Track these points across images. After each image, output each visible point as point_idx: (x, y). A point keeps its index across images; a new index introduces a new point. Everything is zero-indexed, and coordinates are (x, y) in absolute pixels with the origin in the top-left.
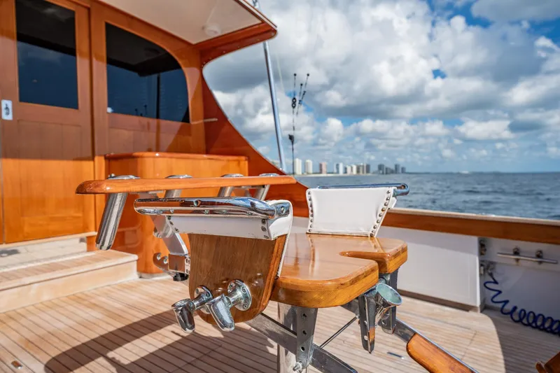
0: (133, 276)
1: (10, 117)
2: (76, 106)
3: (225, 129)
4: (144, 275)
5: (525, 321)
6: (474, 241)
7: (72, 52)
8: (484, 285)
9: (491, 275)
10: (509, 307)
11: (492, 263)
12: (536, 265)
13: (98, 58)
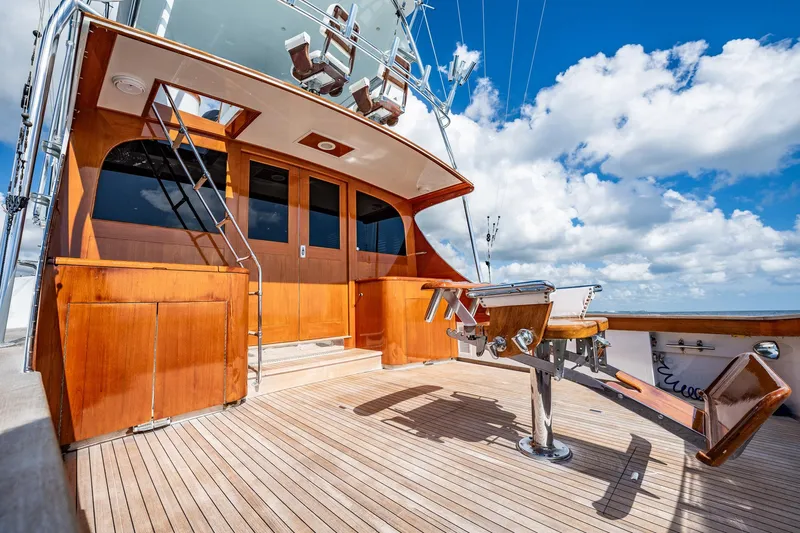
0: (379, 366)
1: (303, 256)
2: (337, 247)
3: (433, 259)
4: (386, 366)
5: (693, 396)
6: (645, 336)
7: (337, 214)
8: (658, 371)
9: (662, 362)
10: (679, 387)
11: (663, 353)
12: (698, 352)
13: (352, 217)
